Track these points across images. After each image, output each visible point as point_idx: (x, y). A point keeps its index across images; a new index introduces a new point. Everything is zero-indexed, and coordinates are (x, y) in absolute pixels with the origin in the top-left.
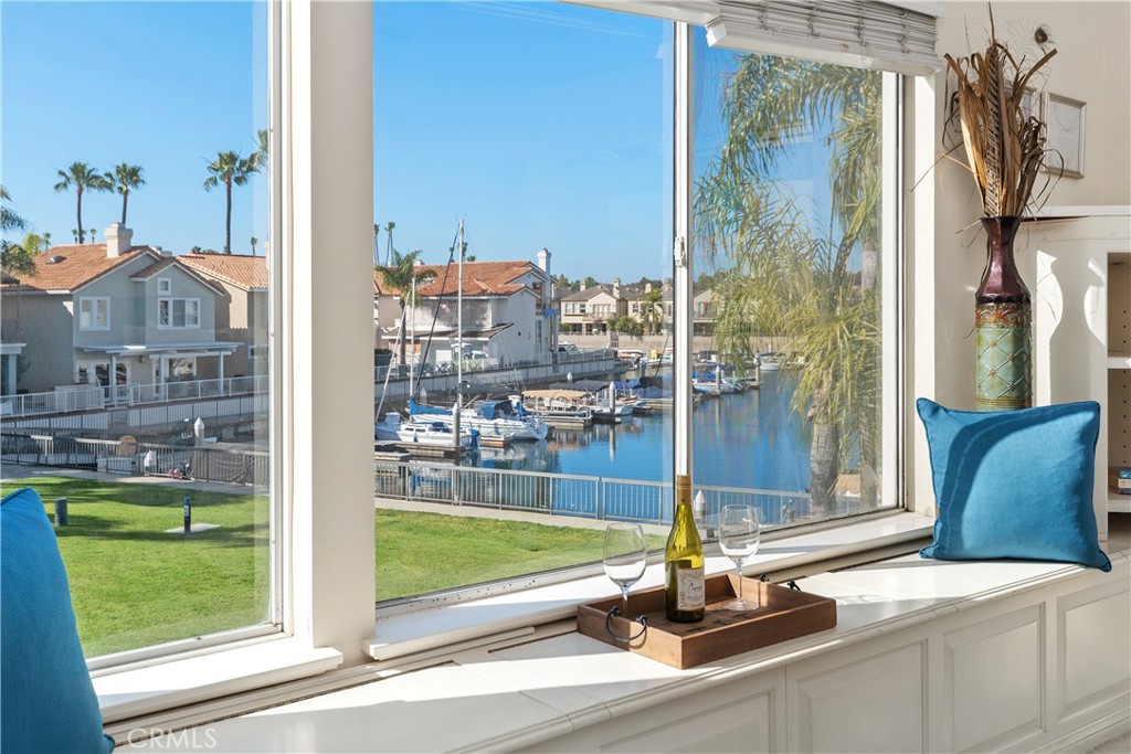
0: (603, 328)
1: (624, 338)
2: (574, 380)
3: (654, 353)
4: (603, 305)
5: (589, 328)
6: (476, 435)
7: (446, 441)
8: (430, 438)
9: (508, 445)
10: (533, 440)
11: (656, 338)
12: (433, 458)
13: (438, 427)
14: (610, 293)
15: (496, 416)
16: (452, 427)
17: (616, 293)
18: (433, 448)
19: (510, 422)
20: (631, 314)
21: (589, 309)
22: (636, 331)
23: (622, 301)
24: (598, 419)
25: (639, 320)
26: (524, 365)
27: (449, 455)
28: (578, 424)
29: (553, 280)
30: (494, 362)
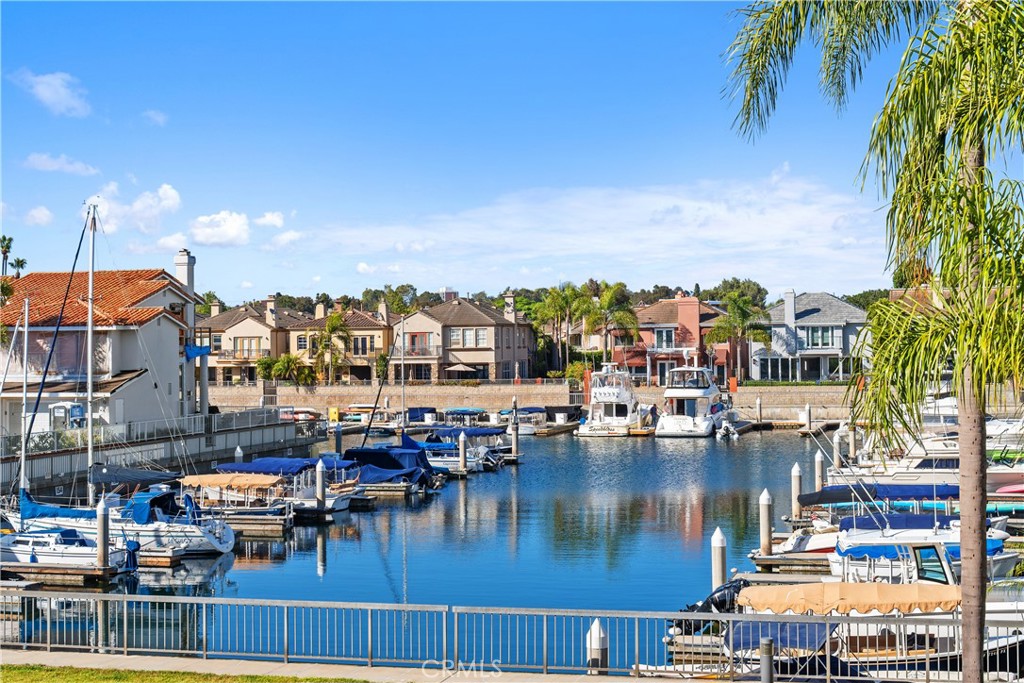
0: (251, 374)
1: (285, 391)
2: (247, 457)
3: (333, 413)
4: (251, 338)
5: (228, 373)
6: (134, 548)
7: (88, 559)
8: (56, 556)
9: (176, 563)
10: (214, 554)
11: (337, 390)
12: (64, 587)
13: (69, 537)
14: (261, 319)
15: (152, 518)
16: (98, 538)
17: (270, 318)
18: (64, 571)
19: (178, 527)
20: (294, 351)
21: (226, 344)
22: (304, 377)
23: (281, 332)
24: (303, 517)
25: (307, 361)
26: (163, 436)
27: (91, 582)
28: (273, 526)
29: (198, 300)
30: (119, 430)
